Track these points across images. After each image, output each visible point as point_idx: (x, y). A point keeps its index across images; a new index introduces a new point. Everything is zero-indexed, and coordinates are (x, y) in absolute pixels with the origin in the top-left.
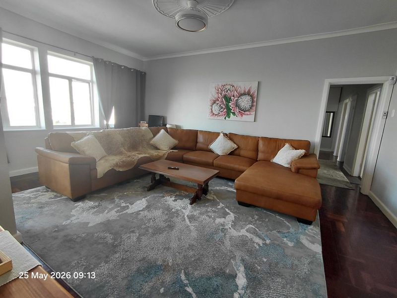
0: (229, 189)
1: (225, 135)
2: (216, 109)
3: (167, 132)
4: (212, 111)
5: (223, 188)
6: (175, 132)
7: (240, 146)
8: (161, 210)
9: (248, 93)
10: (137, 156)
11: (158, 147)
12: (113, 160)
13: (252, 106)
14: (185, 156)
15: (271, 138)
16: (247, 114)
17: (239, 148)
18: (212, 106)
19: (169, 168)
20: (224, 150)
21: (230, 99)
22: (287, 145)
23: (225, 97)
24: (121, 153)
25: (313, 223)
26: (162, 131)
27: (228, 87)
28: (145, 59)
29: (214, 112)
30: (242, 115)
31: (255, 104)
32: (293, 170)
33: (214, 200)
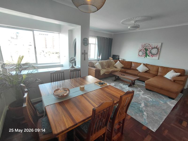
0: (143, 85)
1: (144, 64)
2: (141, 53)
3: (120, 62)
4: (139, 54)
5: (141, 84)
6: (123, 62)
7: (150, 69)
8: (119, 87)
9: (156, 48)
10: (111, 70)
11: (117, 67)
12: (104, 71)
13: (158, 53)
14: (126, 71)
15: (165, 67)
16: (155, 56)
17: (149, 70)
18: (139, 52)
19: (122, 75)
20: (143, 70)
21: (147, 50)
22: (172, 71)
23: (145, 49)
24: (105, 69)
25: (175, 99)
26: (118, 61)
27: (147, 45)
28: (113, 34)
29: (140, 55)
30: (152, 57)
31: (159, 52)
32: (172, 81)
33: (137, 87)
